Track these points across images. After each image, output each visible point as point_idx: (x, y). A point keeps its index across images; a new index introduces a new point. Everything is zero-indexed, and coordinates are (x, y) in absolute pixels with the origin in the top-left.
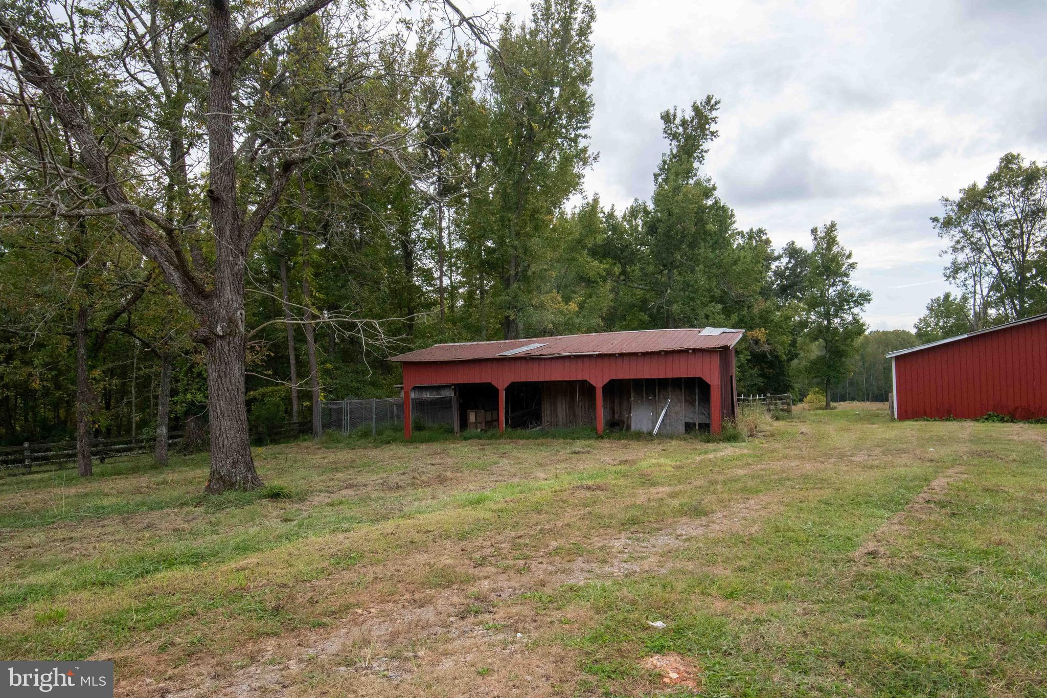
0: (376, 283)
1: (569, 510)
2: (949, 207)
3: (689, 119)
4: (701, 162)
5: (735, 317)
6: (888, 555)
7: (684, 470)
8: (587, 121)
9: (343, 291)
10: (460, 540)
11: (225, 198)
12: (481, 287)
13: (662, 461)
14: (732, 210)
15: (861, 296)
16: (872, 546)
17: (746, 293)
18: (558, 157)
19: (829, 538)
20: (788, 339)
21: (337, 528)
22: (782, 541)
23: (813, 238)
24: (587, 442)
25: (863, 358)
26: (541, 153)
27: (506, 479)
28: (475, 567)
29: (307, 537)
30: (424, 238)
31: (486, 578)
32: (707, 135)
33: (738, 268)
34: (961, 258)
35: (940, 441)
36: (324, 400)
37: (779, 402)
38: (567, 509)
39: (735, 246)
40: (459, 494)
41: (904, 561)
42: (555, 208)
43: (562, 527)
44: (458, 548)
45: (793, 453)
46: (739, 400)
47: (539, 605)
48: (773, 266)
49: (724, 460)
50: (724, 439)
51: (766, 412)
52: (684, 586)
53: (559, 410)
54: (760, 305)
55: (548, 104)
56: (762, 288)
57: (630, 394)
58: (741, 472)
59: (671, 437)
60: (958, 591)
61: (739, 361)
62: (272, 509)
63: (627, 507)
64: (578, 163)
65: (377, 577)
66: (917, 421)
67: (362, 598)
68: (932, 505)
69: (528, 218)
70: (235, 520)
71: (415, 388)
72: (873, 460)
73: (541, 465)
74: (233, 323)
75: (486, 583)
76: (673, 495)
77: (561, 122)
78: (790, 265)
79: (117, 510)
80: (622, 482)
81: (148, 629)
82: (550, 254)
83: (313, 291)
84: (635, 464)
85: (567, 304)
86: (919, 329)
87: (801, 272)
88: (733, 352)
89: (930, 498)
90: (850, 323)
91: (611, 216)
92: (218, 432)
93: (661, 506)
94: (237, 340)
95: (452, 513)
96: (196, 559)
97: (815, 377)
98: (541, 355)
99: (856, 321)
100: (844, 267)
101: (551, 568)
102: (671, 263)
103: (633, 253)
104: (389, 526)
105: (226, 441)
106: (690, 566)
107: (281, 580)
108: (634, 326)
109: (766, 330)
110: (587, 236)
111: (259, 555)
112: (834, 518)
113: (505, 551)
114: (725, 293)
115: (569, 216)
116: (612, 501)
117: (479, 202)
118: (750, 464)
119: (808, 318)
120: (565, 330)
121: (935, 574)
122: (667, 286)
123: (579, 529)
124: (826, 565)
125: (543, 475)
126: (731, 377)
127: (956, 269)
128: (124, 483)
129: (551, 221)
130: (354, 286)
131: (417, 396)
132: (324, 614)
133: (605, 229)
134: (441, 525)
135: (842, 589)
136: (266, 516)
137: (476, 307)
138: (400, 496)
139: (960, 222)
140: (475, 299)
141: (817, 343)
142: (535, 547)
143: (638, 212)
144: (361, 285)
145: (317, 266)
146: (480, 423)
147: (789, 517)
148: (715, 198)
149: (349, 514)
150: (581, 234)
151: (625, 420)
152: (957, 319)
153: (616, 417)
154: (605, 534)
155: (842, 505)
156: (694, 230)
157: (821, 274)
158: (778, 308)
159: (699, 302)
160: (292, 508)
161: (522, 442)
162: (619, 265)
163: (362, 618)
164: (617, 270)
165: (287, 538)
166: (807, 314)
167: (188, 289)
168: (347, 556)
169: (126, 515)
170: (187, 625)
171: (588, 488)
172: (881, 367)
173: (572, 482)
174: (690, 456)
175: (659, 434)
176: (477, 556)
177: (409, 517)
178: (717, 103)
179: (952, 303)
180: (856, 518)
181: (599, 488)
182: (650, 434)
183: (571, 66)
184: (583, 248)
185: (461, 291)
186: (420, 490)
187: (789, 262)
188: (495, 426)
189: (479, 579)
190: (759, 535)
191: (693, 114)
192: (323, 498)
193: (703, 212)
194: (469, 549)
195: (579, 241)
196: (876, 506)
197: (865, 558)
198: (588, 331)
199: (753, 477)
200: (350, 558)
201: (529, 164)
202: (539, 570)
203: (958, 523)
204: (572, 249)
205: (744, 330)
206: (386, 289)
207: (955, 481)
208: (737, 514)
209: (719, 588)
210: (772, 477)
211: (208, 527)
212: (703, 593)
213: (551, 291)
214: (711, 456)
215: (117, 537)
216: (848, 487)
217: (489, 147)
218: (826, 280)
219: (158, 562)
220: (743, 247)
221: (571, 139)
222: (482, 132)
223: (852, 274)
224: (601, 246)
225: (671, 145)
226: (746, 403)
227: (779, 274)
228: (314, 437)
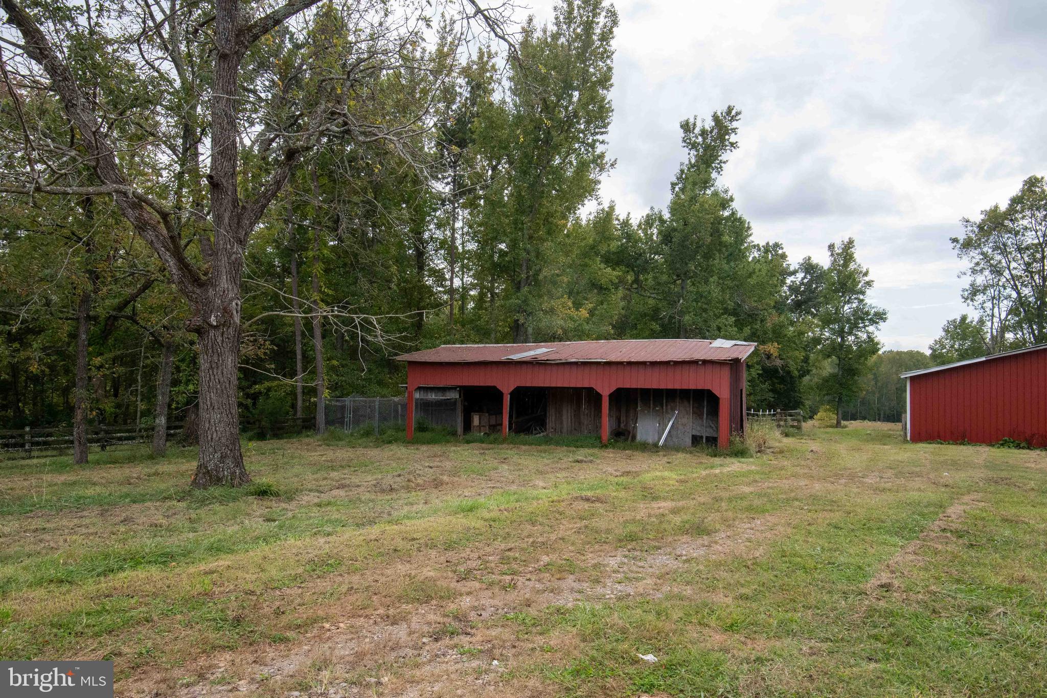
0: (387, 281)
1: (565, 523)
2: (970, 228)
3: (709, 129)
4: (719, 173)
5: (747, 331)
6: (903, 589)
7: (689, 485)
8: (605, 126)
9: (353, 288)
10: (446, 550)
11: (225, 184)
12: (491, 290)
13: (666, 474)
14: (749, 223)
15: (876, 314)
16: (885, 578)
17: (760, 307)
18: (575, 163)
19: (838, 566)
20: (801, 355)
21: (319, 531)
22: (788, 568)
23: (830, 254)
24: (590, 451)
25: (876, 378)
26: (557, 157)
27: (504, 486)
28: (458, 581)
29: (286, 540)
30: (437, 239)
31: (469, 594)
32: (726, 146)
33: (752, 281)
34: (980, 280)
35: (955, 465)
36: (329, 397)
37: (789, 418)
38: (563, 521)
39: (750, 259)
40: (454, 500)
41: (920, 596)
42: (570, 213)
43: (555, 540)
44: (443, 559)
45: (802, 471)
46: (748, 414)
47: (521, 628)
48: (789, 280)
49: (731, 476)
50: (732, 453)
51: (776, 428)
52: (681, 614)
53: (564, 417)
54: (773, 319)
55: (566, 108)
56: (776, 302)
57: (637, 404)
58: (747, 489)
59: (677, 449)
60: (980, 635)
61: (750, 374)
62: (257, 507)
63: (626, 522)
64: (595, 169)
65: (352, 588)
66: (931, 443)
67: (333, 611)
68: (949, 534)
69: (542, 222)
70: (216, 518)
71: (420, 389)
72: (885, 483)
73: (541, 473)
74: (228, 314)
75: (468, 600)
76: (675, 511)
77: (579, 127)
78: (806, 281)
79: (99, 501)
80: (622, 494)
81: (97, 635)
82: (562, 259)
83: (322, 287)
84: (638, 476)
85: (577, 309)
86: (934, 350)
87: (817, 288)
88: (744, 365)
89: (946, 527)
90: (864, 342)
91: (626, 223)
92: (207, 425)
93: (661, 522)
94: (231, 330)
95: (442, 520)
96: (165, 558)
97: (827, 394)
98: (547, 360)
99: (870, 339)
100: (860, 284)
101: (539, 586)
102: (685, 274)
103: (646, 262)
104: (374, 531)
105: (215, 434)
106: (688, 591)
107: (250, 587)
108: (645, 335)
109: (778, 344)
110: (600, 242)
111: (233, 558)
112: (844, 544)
113: (493, 565)
114: (739, 305)
115: (584, 223)
116: (611, 514)
117: (494, 204)
118: (756, 481)
119: (821, 335)
120: (574, 336)
121: (955, 613)
122: (680, 296)
123: (573, 544)
124: (836, 597)
125: (541, 484)
126: (741, 390)
127: (974, 291)
128: (116, 473)
129: (565, 226)
130: (364, 284)
131: (422, 397)
132: (289, 627)
133: (619, 236)
134: (429, 533)
135: (853, 626)
136: (249, 515)
137: (486, 309)
138: (392, 499)
139: (980, 244)
140: (486, 302)
141: (830, 360)
142: (525, 561)
143: (654, 220)
144: (371, 282)
145: (326, 261)
146: (483, 426)
147: (797, 541)
148: (732, 209)
149: (335, 516)
150: (594, 240)
151: (631, 429)
152: (974, 342)
153: (622, 425)
154: (601, 551)
155: (853, 530)
156: (709, 240)
157: (836, 291)
158: (792, 323)
159: (711, 313)
160: (277, 506)
161: (524, 448)
162: (632, 273)
163: (328, 634)
164: (630, 278)
165: (264, 540)
166: (821, 331)
167: (184, 276)
168: (324, 563)
169: (105, 506)
170: (140, 633)
171: (587, 500)
172: (894, 388)
173: (571, 492)
174: (695, 470)
175: (665, 446)
176: (462, 569)
177: (397, 522)
178: (738, 114)
179: (968, 326)
180: (868, 546)
181: (598, 500)
182: (656, 445)
183: (592, 70)
184: (597, 254)
185: (472, 293)
186: (413, 493)
187: (805, 277)
188: (499, 430)
189: (461, 595)
190: (764, 560)
191: (713, 124)
192: (313, 498)
193: (720, 223)
194: (454, 560)
195: (592, 247)
196: (889, 532)
197: (878, 591)
198: (598, 338)
199: (760, 496)
200: (327, 565)
201: (545, 168)
202: (527, 587)
203: (977, 555)
204: (585, 255)
205: (756, 344)
206: (395, 288)
207: (971, 508)
208: (741, 535)
209: (718, 618)
210: (780, 496)
211: (187, 524)
212: (700, 624)
213: (562, 297)
214: (717, 471)
215: (90, 531)
216: (859, 510)
217: (505, 148)
218: (841, 297)
219: (124, 560)
220: (759, 261)
221: (588, 144)
222: (500, 134)
223: (869, 292)
224: (614, 253)
225: (689, 154)
226: (756, 418)
227: (794, 289)
228: (317, 433)
